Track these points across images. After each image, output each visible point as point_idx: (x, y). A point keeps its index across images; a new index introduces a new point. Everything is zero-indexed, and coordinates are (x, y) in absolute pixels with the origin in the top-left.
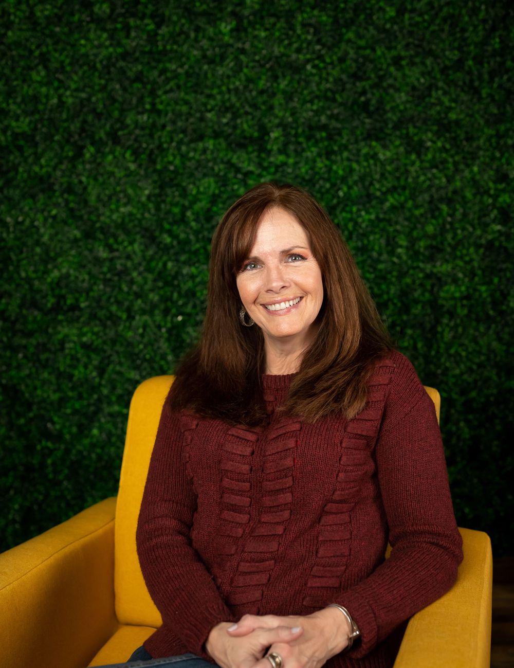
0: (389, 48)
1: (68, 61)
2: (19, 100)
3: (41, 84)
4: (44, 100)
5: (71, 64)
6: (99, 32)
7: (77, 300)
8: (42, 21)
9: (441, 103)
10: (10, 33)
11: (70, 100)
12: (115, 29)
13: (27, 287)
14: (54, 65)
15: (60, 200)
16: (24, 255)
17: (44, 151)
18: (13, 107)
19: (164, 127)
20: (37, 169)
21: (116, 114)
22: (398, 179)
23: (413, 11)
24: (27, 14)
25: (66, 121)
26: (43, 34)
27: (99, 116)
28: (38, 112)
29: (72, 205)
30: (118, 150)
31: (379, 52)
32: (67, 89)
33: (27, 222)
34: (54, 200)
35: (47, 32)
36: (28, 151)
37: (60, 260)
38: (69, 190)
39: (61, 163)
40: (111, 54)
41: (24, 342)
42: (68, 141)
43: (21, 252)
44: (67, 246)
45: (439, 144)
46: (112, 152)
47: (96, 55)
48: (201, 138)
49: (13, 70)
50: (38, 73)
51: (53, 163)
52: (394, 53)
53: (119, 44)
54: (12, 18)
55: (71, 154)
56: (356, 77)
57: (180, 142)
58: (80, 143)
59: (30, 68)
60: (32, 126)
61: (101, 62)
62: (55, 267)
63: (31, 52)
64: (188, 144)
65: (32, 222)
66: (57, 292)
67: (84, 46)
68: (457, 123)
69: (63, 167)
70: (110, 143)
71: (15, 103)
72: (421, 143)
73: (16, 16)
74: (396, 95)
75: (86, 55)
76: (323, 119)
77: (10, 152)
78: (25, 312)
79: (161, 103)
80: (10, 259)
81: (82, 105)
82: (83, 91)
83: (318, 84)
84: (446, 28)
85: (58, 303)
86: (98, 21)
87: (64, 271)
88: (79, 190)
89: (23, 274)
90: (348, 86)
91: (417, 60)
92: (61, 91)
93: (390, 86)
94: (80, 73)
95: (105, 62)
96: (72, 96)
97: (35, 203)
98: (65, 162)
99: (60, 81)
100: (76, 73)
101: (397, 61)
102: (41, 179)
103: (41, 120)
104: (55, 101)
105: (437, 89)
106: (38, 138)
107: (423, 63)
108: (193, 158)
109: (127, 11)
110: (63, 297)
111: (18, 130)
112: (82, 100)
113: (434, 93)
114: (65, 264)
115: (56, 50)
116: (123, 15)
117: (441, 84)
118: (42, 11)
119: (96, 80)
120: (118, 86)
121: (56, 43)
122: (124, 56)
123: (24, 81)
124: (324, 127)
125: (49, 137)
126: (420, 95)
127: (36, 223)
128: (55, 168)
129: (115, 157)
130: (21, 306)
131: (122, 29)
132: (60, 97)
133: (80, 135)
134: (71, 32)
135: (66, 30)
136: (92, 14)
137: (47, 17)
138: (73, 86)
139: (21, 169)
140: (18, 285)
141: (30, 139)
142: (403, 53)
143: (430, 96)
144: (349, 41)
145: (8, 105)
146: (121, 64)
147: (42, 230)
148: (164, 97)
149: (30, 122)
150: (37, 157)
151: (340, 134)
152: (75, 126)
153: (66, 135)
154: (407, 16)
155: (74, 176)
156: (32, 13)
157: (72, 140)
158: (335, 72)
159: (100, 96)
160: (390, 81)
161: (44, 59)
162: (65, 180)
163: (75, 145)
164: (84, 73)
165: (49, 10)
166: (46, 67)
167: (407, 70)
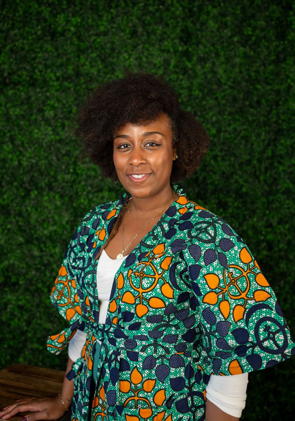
0: (211, 150)
1: (26, 141)
3: (9, 153)
4: (9, 162)
5: (28, 143)
6: (46, 127)
7: (18, 279)
8: (14, 117)
9: (237, 182)
11: (25, 163)
12: (56, 126)
14: (18, 142)
15: (13, 220)
17: (6, 191)
19: (80, 182)
20: (1, 201)
21: (52, 173)
23: (225, 131)
24: (5, 112)
25: (22, 175)
26: (13, 124)
27: (41, 174)
28: (5, 168)
29: (20, 223)
30: (52, 194)
32: (24, 156)
34: (9, 220)
35: (16, 123)
37: (9, 255)
38: (20, 214)
39: (16, 198)
40: (52, 139)
42: (21, 186)
44: (14, 247)
45: (236, 204)
46: (48, 195)
47: (43, 139)
48: (101, 190)
50: (8, 146)
51: (11, 198)
52: (214, 153)
53: (58, 134)
55: (23, 194)
57: (89, 192)
58: (29, 188)
59: (3, 143)
61: (46, 143)
62: (6, 259)
63: (5, 134)
64: (93, 194)
66: (6, 274)
67: (36, 134)
68: (246, 194)
69: (17, 201)
70: (47, 189)
72: (226, 203)
74: (214, 176)
75: (38, 139)
79: (80, 169)
81: (32, 167)
82: (34, 158)
84: (243, 142)
85: (6, 281)
86: (47, 122)
87: (11, 262)
88: (25, 215)
91: (226, 158)
92: (21, 157)
93: (211, 171)
94: (33, 148)
95: (48, 144)
96: (27, 161)
98: (19, 198)
99: (20, 152)
100: (30, 148)
101: (215, 157)
102: (3, 207)
103: (6, 173)
104: (16, 163)
105: (236, 174)
106: (3, 184)
107: (230, 160)
108: (96, 201)
109: (64, 116)
110: (10, 278)
112: (32, 164)
113: (235, 177)
114: (13, 258)
115: (19, 134)
116: (62, 118)
117: (238, 172)
118: (14, 112)
119: (42, 153)
120: (54, 158)
121: (21, 130)
122: (60, 141)
125: (11, 183)
126: (226, 176)
128: (12, 201)
129: (49, 197)
131: (60, 126)
132: (19, 161)
133: (29, 183)
134: (30, 125)
135: (27, 123)
136: (43, 116)
137: (16, 116)
138: (28, 155)
142: (219, 154)
143: (232, 178)
146: (58, 145)
148: (81, 166)
150: (2, 194)
152: (26, 178)
153: (21, 183)
154: (222, 134)
155: (23, 207)
156: (8, 112)
157: (24, 186)
159: (43, 162)
160: (211, 168)
161: (12, 139)
162: (18, 208)
163: (25, 189)
164: (35, 148)
165: (18, 111)
166: (13, 143)
167: (220, 163)
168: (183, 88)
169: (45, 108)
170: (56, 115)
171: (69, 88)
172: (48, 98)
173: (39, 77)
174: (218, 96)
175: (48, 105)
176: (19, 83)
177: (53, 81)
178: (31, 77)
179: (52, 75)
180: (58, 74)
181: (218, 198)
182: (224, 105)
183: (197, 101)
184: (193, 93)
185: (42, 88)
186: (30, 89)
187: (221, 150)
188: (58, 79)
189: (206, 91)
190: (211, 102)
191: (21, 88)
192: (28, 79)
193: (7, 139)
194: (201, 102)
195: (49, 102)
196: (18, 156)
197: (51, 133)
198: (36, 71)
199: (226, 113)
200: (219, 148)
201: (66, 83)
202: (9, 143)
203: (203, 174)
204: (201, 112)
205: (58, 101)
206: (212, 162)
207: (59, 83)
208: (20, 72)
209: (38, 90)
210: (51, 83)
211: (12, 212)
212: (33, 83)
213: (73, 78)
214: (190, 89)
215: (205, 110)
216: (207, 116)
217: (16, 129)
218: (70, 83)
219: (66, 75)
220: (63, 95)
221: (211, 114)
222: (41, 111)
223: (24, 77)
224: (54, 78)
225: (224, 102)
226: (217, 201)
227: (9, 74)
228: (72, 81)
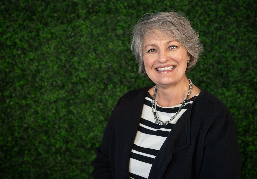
0: (232, 53)
1: (104, 51)
2: (83, 65)
3: (93, 59)
4: (93, 65)
5: (105, 52)
6: (118, 41)
8: (96, 35)
9: (250, 75)
10: (82, 39)
12: (125, 40)
13: (80, 139)
14: (98, 52)
15: (97, 105)
16: (80, 126)
17: (92, 85)
18: (81, 68)
20: (88, 92)
21: (122, 72)
22: (233, 103)
23: (242, 40)
24: (90, 32)
25: (101, 74)
27: (115, 73)
28: (91, 70)
29: (101, 107)
30: (122, 87)
31: (228, 54)
32: (103, 61)
33: (82, 113)
34: (94, 105)
35: (97, 39)
36: (86, 85)
37: (94, 129)
38: (101, 101)
40: (122, 49)
41: (76, 161)
42: (101, 82)
43: (79, 124)
44: (97, 123)
45: (250, 91)
46: (119, 87)
49: (82, 53)
50: (92, 55)
51: (95, 90)
52: (233, 55)
53: (126, 45)
54: (84, 33)
55: (103, 87)
56: (218, 63)
58: (106, 83)
59: (89, 53)
60: (88, 75)
61: (118, 52)
62: (92, 131)
63: (90, 47)
65: (84, 113)
66: (92, 141)
67: (111, 46)
69: (99, 92)
70: (119, 83)
71: (82, 66)
72: (242, 90)
73: (85, 32)
74: (234, 71)
75: (112, 49)
76: (205, 79)
77: (78, 85)
78: (78, 149)
80: (74, 127)
81: (109, 68)
82: (110, 62)
83: (203, 65)
84: (255, 47)
85: (92, 146)
86: (118, 36)
87: (96, 133)
88: (104, 101)
89: (79, 134)
90: (215, 67)
91: (242, 58)
92: (101, 62)
93: (231, 67)
94: (109, 56)
95: (119, 52)
96: (105, 64)
97: (86, 105)
98: (100, 90)
99: (101, 58)
100: (107, 55)
101: (234, 58)
102: (90, 96)
103: (92, 73)
104: (98, 66)
105: (250, 69)
106: (90, 80)
107: (245, 60)
110: (95, 144)
111: (82, 77)
113: (248, 71)
114: (97, 131)
115: (100, 46)
116: (128, 35)
117: (251, 68)
118: (96, 31)
119: (115, 59)
120: (124, 62)
121: (100, 44)
122: (127, 50)
123: (86, 57)
124: (204, 82)
125: (94, 80)
126: (243, 71)
127: (86, 114)
128: (96, 92)
129: (120, 89)
130: (77, 146)
131: (127, 40)
132: (100, 65)
133: (107, 80)
134: (107, 40)
135: (105, 39)
136: (116, 34)
137: (98, 34)
138: (106, 60)
139: (82, 92)
140: (76, 138)
141: (86, 80)
142: (238, 55)
143: (247, 72)
144: (216, 49)
145: (79, 66)
146: (126, 53)
147: (88, 117)
149: (87, 74)
150: (89, 88)
151: (211, 85)
152: (105, 76)
153: (101, 79)
154: (239, 42)
155: (103, 96)
156: (92, 32)
157: (103, 81)
158: (211, 61)
159: (116, 65)
160: (232, 66)
161: (95, 50)
162: (99, 97)
163: (104, 83)
164: (111, 56)
165: (99, 31)
166: (95, 53)
167: (238, 62)
168: (212, 11)
169: (117, 28)
170: (124, 33)
171: (133, 14)
172: (119, 21)
173: (113, 7)
174: (237, 15)
175: (119, 25)
176: (99, 11)
177: (122, 9)
178: (107, 7)
179: (121, 5)
180: (126, 4)
181: (237, 87)
182: (241, 21)
183: (222, 19)
184: (219, 13)
185: (114, 14)
186: (107, 15)
187: (239, 53)
188: (125, 8)
189: (228, 12)
190: (232, 19)
191: (101, 15)
192: (105, 8)
193: (91, 50)
194: (224, 20)
195: (119, 24)
196: (99, 62)
197: (121, 45)
198: (111, 3)
199: (242, 26)
200: (238, 51)
201: (131, 10)
202: (93, 53)
203: (226, 70)
204: (224, 27)
205: (126, 22)
206: (232, 61)
207: (126, 10)
208: (99, 4)
209: (112, 16)
210: (121, 11)
211: (96, 100)
212: (109, 11)
213: (136, 6)
214: (217, 11)
215: (227, 25)
216: (229, 29)
217: (98, 43)
218: (133, 10)
219: (131, 5)
220: (129, 18)
221: (231, 27)
222: (114, 30)
223: (102, 7)
224: (123, 7)
225: (241, 19)
226: (236, 89)
227: (93, 6)
228: (135, 9)
